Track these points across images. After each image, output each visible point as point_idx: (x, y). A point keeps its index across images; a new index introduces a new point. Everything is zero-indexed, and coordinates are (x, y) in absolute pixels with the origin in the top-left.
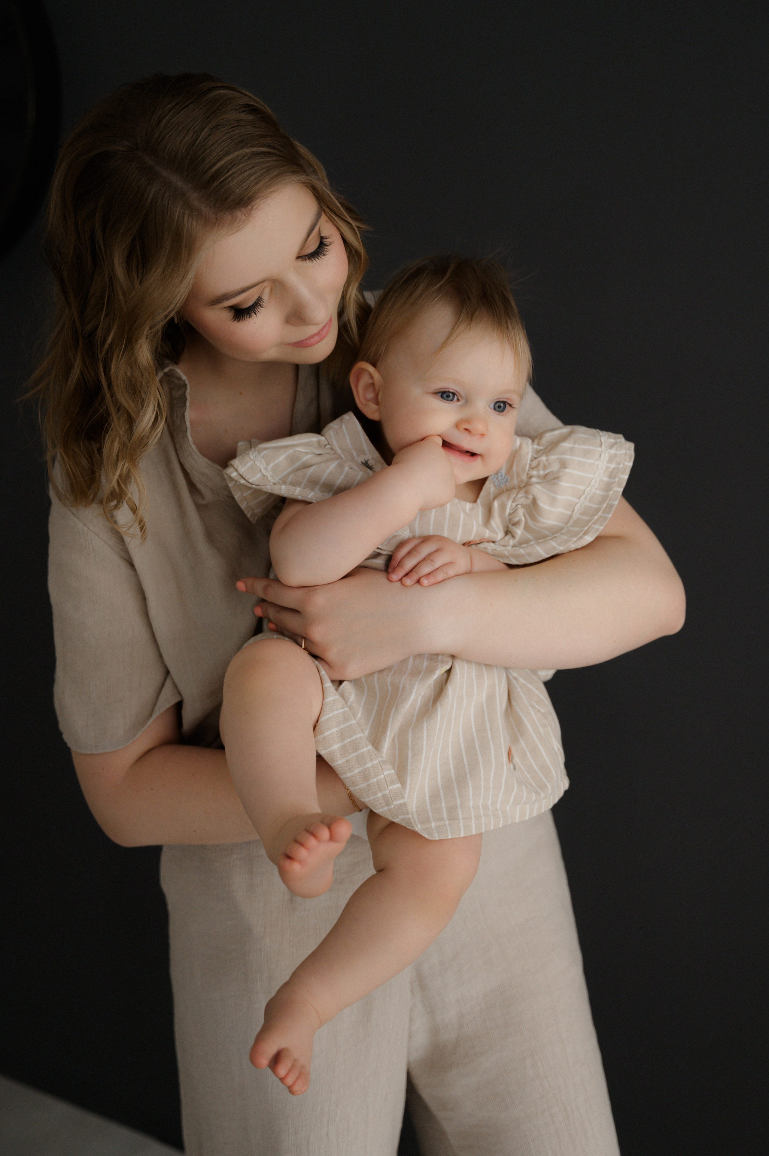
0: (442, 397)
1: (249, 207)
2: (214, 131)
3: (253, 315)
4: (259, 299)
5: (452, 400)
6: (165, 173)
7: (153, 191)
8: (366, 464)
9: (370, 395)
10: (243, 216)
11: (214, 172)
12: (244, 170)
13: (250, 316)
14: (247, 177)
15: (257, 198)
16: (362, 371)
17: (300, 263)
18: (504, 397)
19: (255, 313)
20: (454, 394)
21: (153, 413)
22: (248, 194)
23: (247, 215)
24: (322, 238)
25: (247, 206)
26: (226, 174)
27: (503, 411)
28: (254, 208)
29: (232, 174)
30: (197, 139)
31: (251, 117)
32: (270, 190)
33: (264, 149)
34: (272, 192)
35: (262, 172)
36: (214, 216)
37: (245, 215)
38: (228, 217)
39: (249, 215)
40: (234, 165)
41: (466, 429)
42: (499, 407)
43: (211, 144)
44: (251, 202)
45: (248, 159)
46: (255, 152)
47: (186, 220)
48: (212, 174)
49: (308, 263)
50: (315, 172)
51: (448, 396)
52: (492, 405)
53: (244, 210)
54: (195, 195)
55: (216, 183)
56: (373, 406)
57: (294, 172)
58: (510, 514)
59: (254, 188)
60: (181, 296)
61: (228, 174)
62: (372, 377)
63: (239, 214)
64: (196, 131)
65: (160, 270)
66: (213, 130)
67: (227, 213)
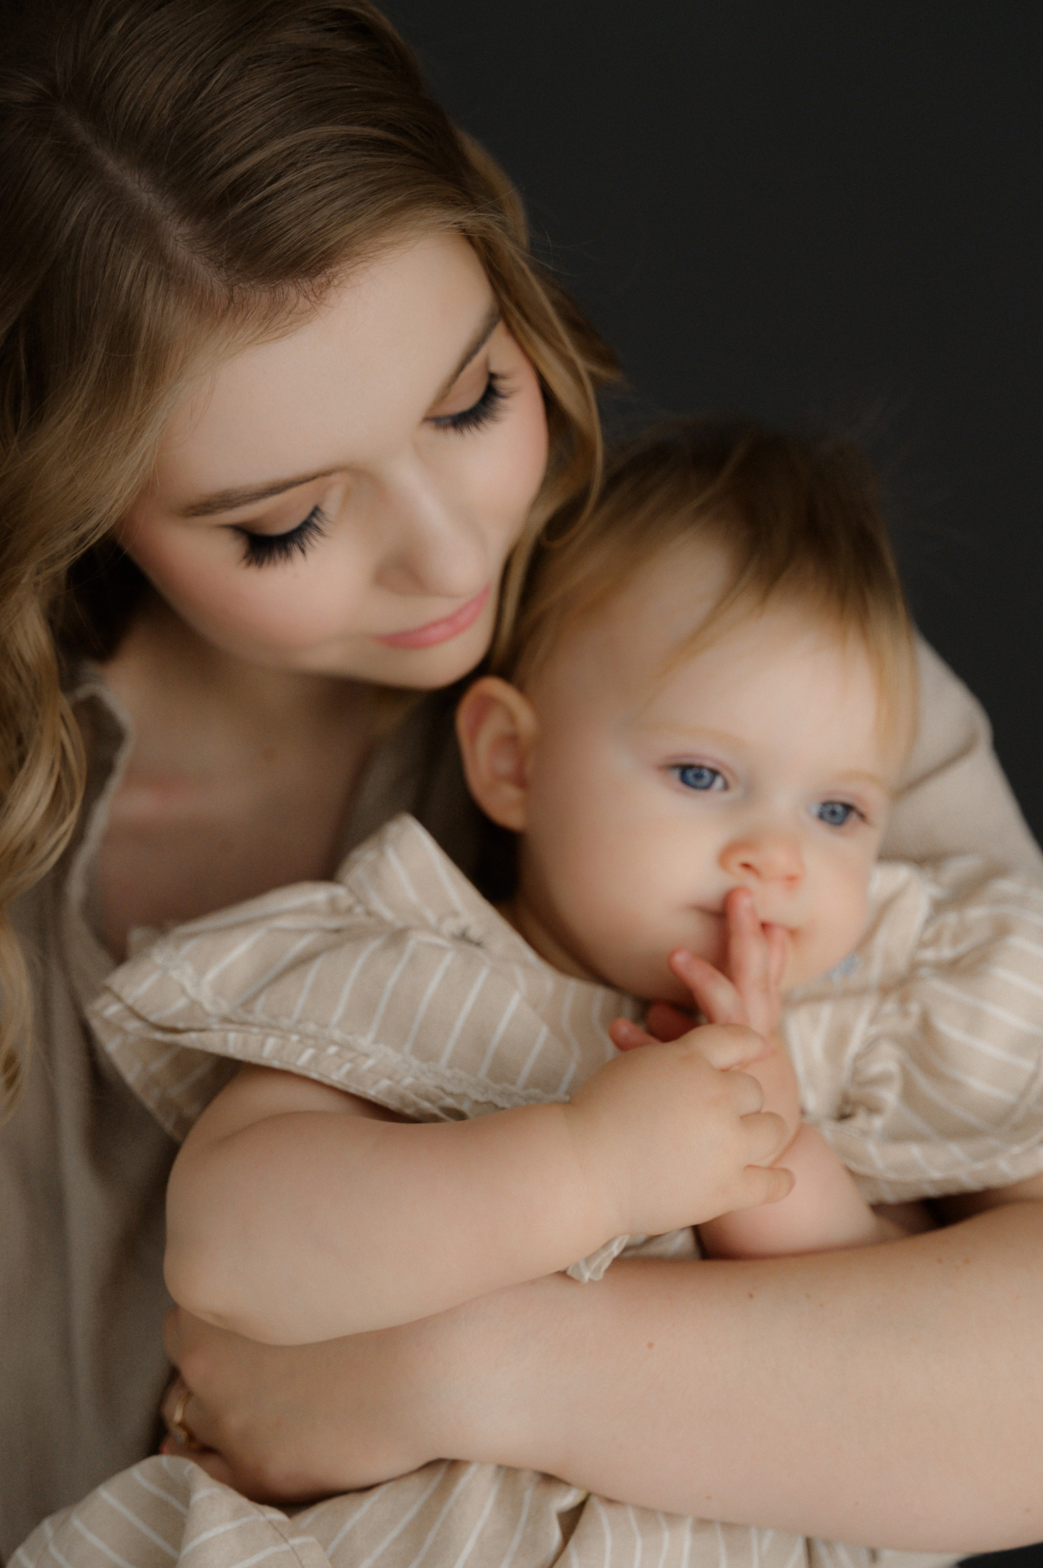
0: (684, 780)
1: (321, 279)
2: (251, 69)
3: (297, 554)
4: (316, 511)
5: (707, 787)
6: (112, 165)
7: (78, 211)
8: (463, 937)
9: (505, 765)
10: (302, 299)
11: (242, 175)
12: (318, 181)
13: (288, 554)
14: (323, 199)
15: (346, 256)
16: (488, 703)
17: (429, 434)
18: (847, 791)
19: (303, 551)
20: (715, 773)
21: (47, 784)
22: (324, 242)
23: (313, 298)
24: (492, 376)
25: (315, 276)
26: (270, 183)
27: (840, 823)
28: (336, 282)
29: (286, 188)
30: (204, 85)
31: (351, 47)
32: (384, 240)
33: (376, 133)
34: (384, 246)
35: (363, 191)
36: (225, 291)
37: (306, 297)
38: (260, 296)
39: (319, 296)
40: (293, 164)
41: (746, 866)
42: (833, 813)
43: (239, 102)
44: (329, 266)
45: (332, 153)
46: (353, 136)
47: (149, 294)
48: (235, 181)
49: (451, 438)
50: (498, 208)
51: (699, 776)
52: (815, 809)
53: (306, 285)
54: (181, 230)
55: (242, 206)
56: (511, 793)
57: (448, 202)
58: (858, 1057)
59: (339, 231)
60: (120, 492)
61: (275, 186)
62: (511, 717)
63: (289, 291)
64: (202, 62)
65: (71, 420)
66: (250, 67)
67: (261, 287)
